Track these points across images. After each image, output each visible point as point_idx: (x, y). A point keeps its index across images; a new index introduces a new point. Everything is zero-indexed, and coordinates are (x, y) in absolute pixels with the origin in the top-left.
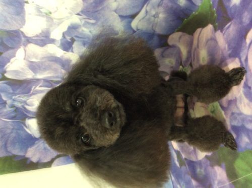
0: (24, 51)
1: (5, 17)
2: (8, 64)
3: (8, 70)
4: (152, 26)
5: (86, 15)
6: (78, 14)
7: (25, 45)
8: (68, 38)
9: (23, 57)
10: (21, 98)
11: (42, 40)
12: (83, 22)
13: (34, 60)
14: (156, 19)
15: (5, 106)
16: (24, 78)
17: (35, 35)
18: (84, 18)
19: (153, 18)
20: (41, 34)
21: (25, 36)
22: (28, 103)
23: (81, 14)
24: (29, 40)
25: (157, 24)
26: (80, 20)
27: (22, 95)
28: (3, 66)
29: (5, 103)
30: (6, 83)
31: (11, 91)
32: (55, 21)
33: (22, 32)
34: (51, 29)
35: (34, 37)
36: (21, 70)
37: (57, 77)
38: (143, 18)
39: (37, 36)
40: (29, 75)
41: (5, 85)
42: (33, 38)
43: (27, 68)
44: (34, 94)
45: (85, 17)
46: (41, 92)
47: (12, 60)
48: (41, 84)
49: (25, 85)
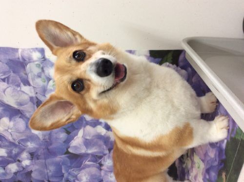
2: (73, 141)
3: (71, 145)
7: (85, 127)
9: (82, 135)
10: (75, 172)
13: (88, 138)
15: (62, 179)
16: (80, 152)
21: (85, 120)
22: (78, 178)
27: (76, 169)
28: (69, 143)
29: (63, 176)
30: (68, 157)
31: (69, 165)
33: (84, 118)
36: (79, 146)
37: (100, 152)
40: (83, 150)
41: (67, 158)
43: (83, 144)
44: (84, 168)
46: (89, 166)
47: (75, 138)
48: (89, 159)
49: (79, 159)
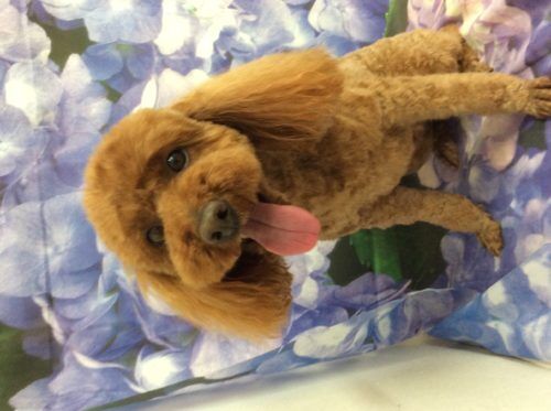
0: (155, 85)
1: (136, 20)
4: (343, 26)
5: (241, 6)
6: (231, 7)
8: (222, 53)
11: (184, 61)
12: (240, 21)
14: (344, 15)
17: (173, 51)
18: (241, 14)
19: (338, 12)
20: (182, 48)
23: (234, 4)
24: (165, 63)
25: (348, 22)
26: (236, 17)
32: (202, 22)
34: (197, 38)
35: (172, 55)
38: (324, 10)
39: (177, 53)
42: (173, 58)
45: (241, 10)
